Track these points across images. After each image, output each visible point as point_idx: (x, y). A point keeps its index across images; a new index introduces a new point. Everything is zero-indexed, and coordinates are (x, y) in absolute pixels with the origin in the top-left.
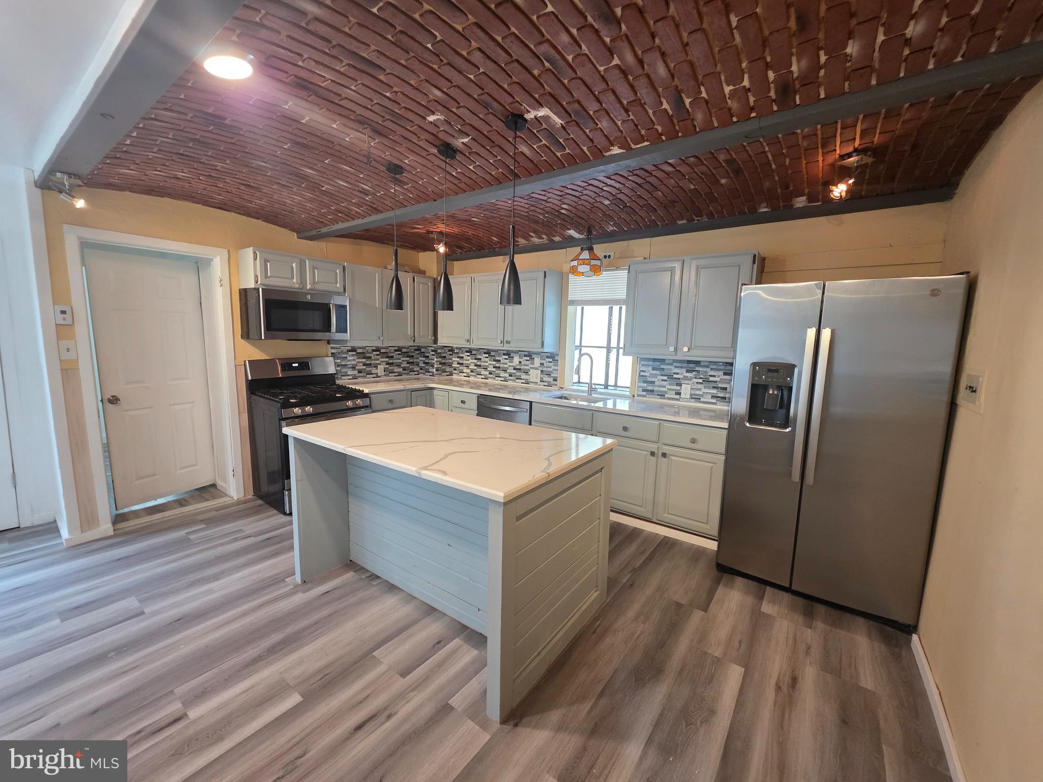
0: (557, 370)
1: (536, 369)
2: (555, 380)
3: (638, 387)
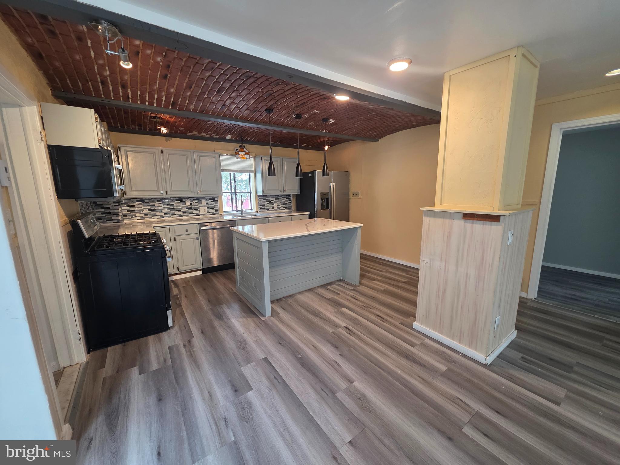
1: (203, 206)
2: (217, 211)
3: (259, 208)
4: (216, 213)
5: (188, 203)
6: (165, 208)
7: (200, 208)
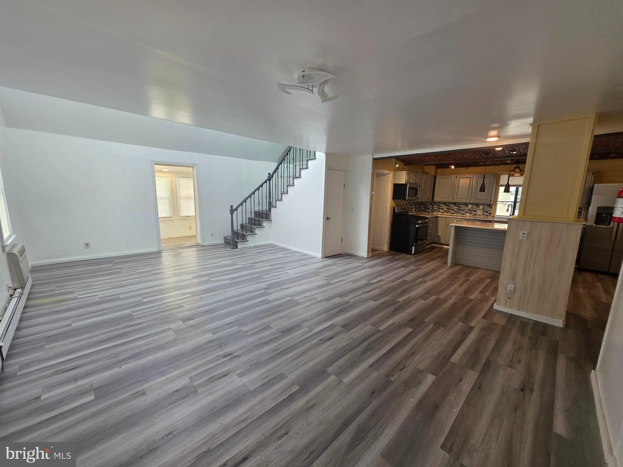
0: (492, 210)
1: (481, 210)
2: (490, 214)
4: (489, 216)
5: (470, 206)
6: (455, 208)
7: (478, 210)
